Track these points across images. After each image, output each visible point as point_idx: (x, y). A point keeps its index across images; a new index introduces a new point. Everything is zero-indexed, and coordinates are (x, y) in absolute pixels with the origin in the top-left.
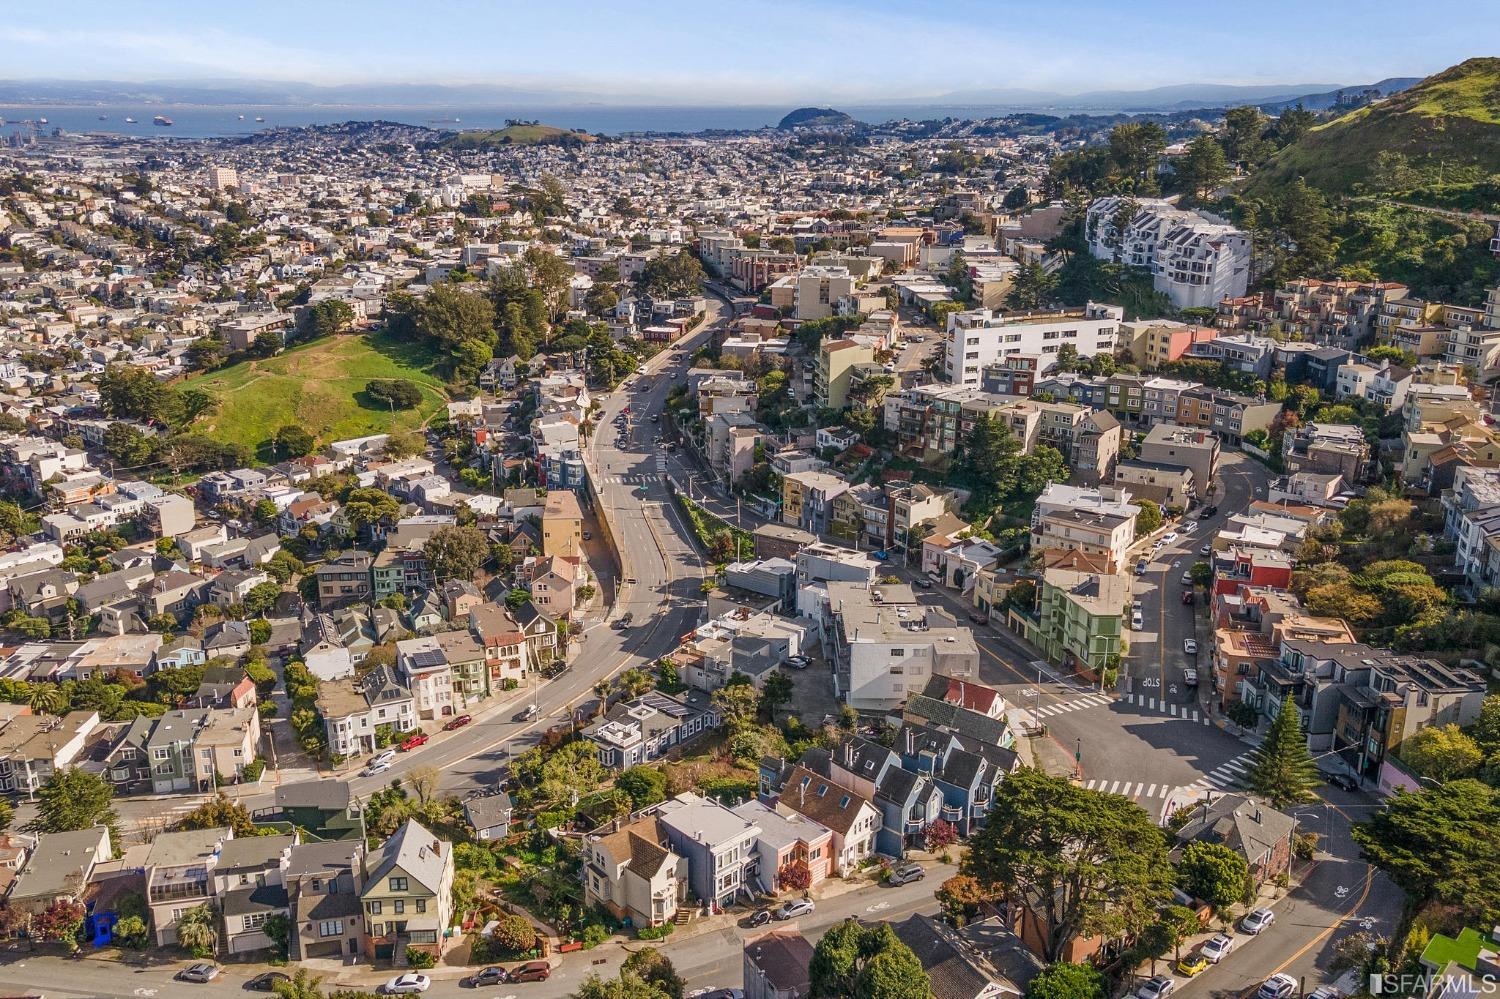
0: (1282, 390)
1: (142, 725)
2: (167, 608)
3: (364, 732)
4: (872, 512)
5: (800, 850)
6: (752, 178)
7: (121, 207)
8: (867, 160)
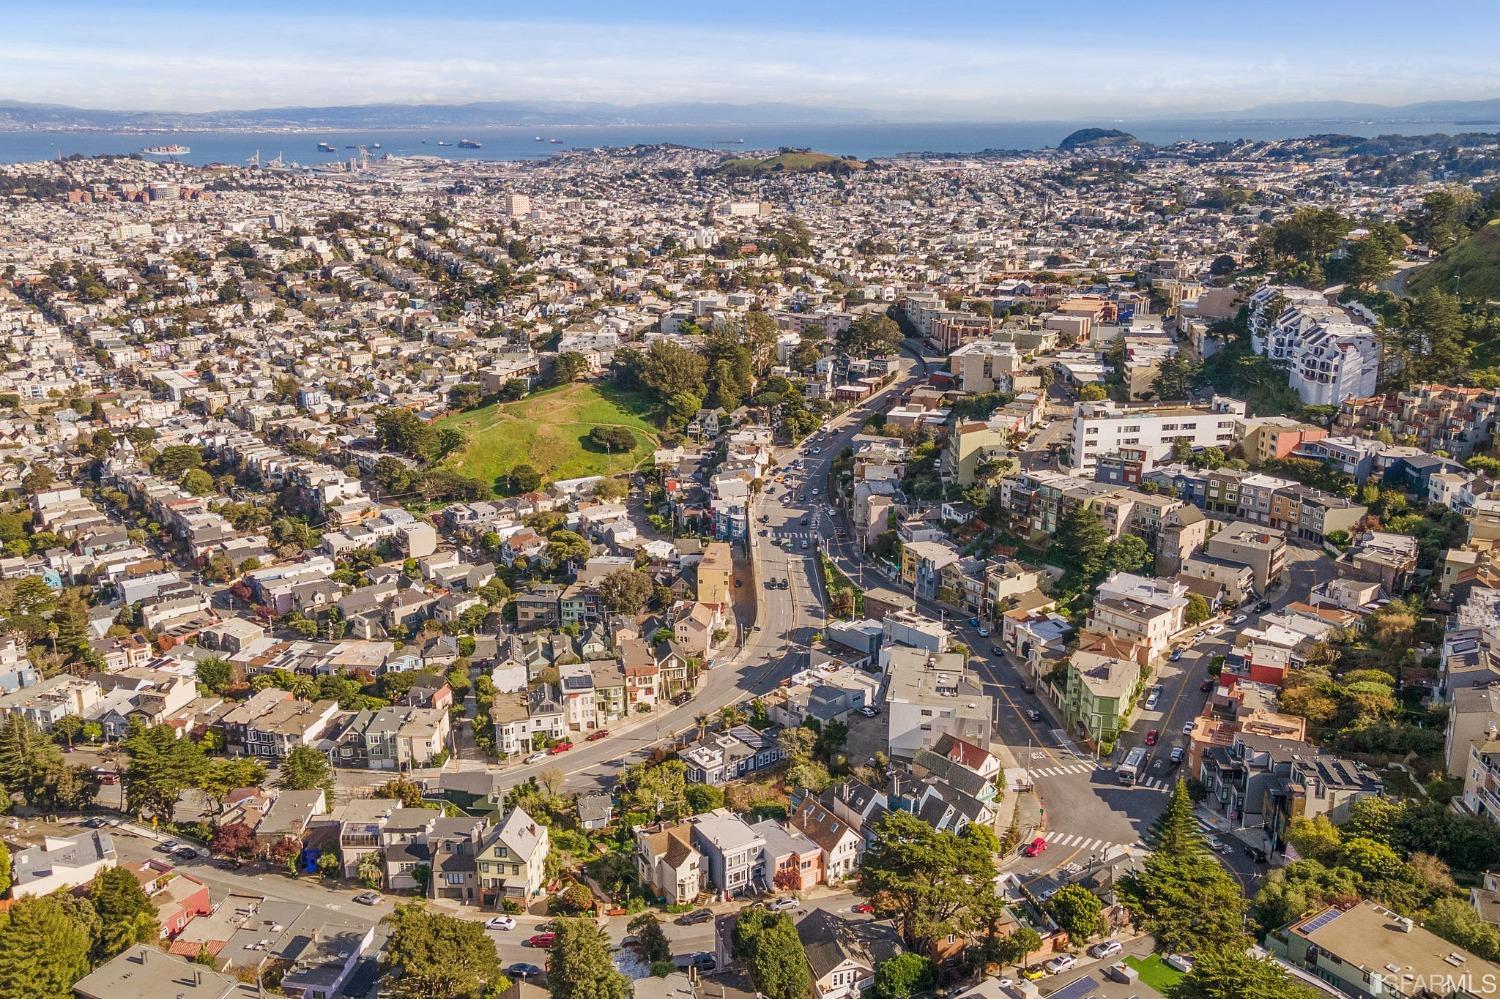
0: (1373, 494)
1: (364, 715)
2: (404, 619)
3: (524, 736)
4: (971, 583)
5: (794, 860)
6: (1017, 206)
7: (422, 243)
8: (1141, 187)
